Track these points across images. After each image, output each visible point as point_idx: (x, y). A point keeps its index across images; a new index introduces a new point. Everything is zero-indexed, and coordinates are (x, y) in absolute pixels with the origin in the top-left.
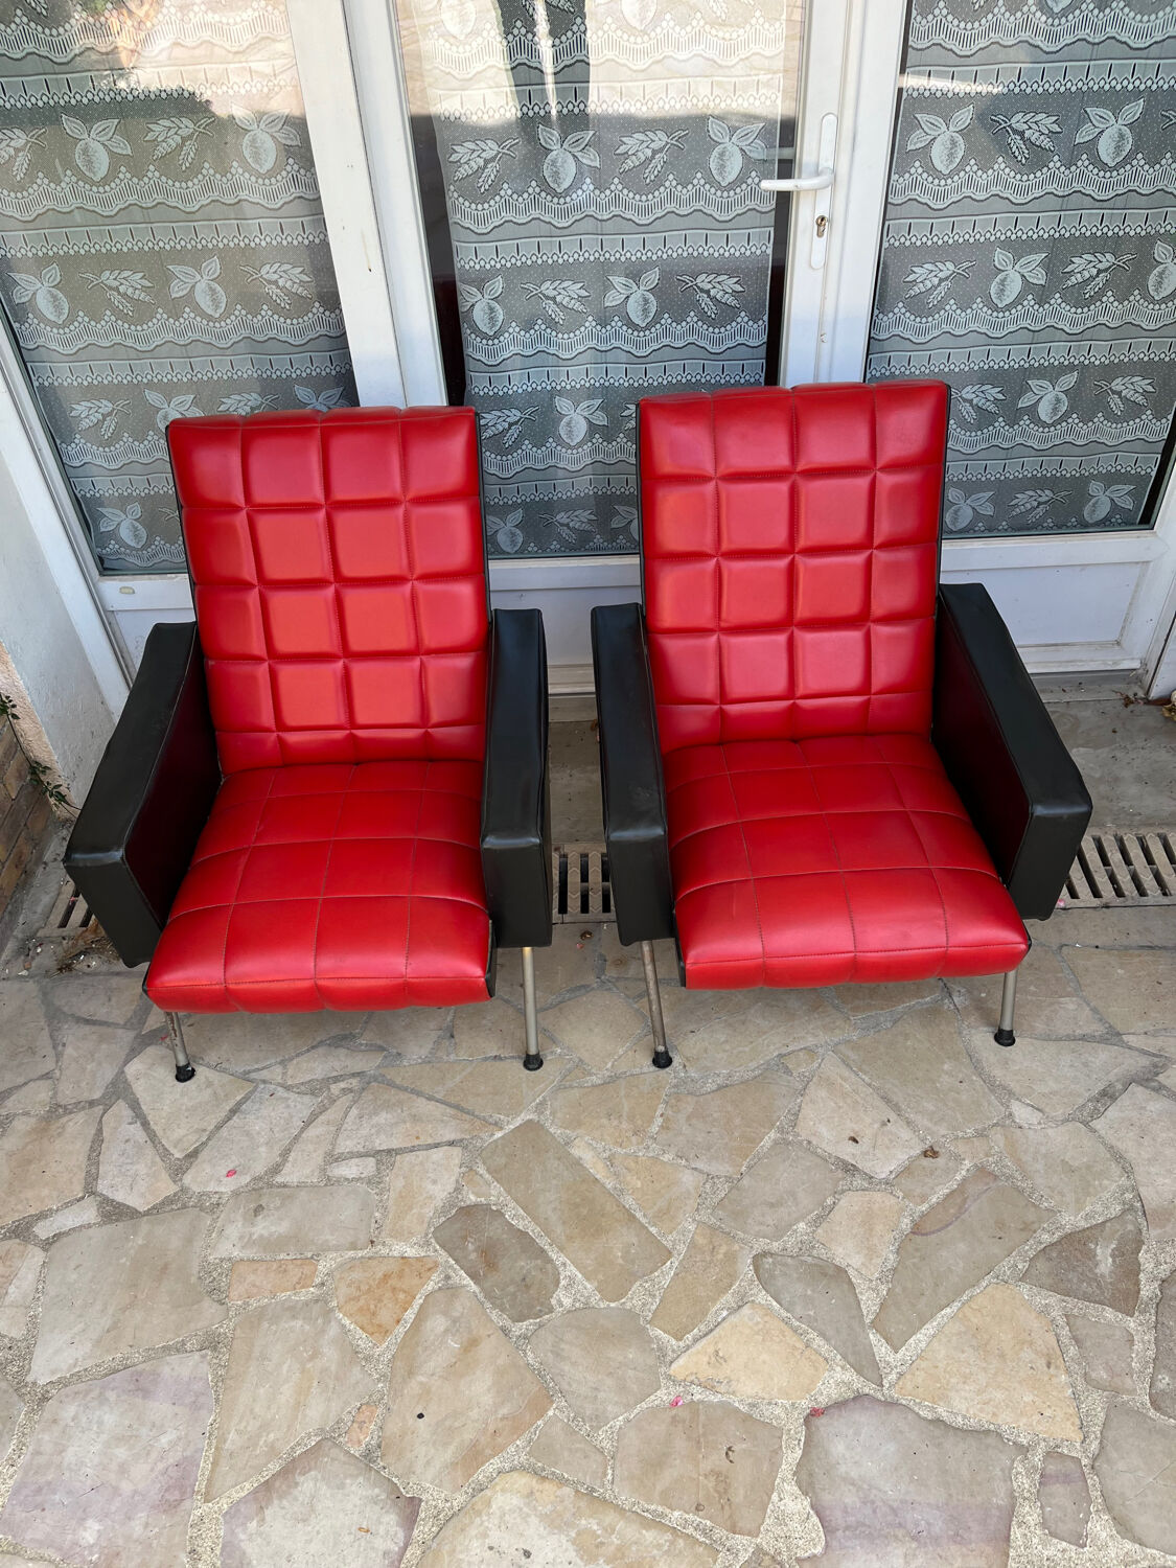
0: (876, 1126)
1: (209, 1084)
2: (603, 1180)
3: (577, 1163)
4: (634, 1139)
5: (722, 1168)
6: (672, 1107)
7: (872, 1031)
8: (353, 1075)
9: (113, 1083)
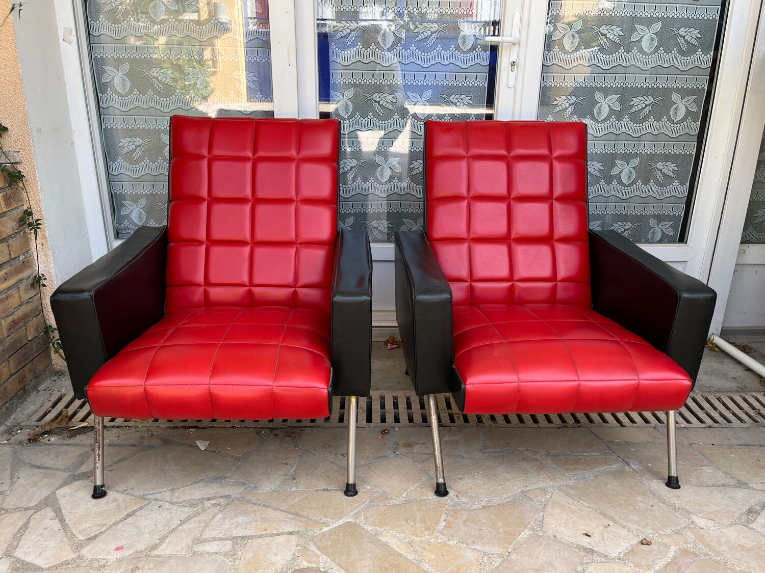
0: (601, 528)
1: (115, 500)
2: (405, 554)
3: (386, 545)
4: (427, 532)
5: (496, 549)
6: (451, 516)
7: (582, 481)
8: (222, 497)
9: (46, 499)
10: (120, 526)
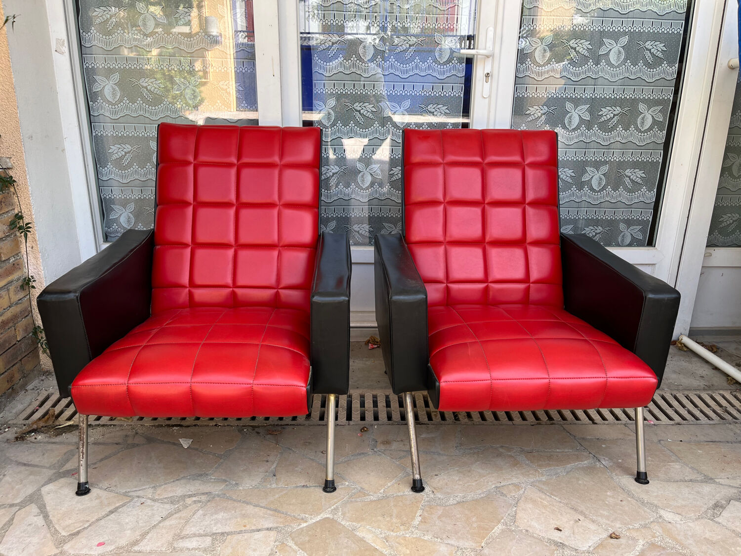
0: (572, 522)
1: (98, 497)
2: (381, 549)
3: (362, 540)
4: (402, 527)
5: (468, 544)
6: (427, 511)
7: (554, 476)
8: (203, 494)
9: (31, 496)
10: (102, 522)
